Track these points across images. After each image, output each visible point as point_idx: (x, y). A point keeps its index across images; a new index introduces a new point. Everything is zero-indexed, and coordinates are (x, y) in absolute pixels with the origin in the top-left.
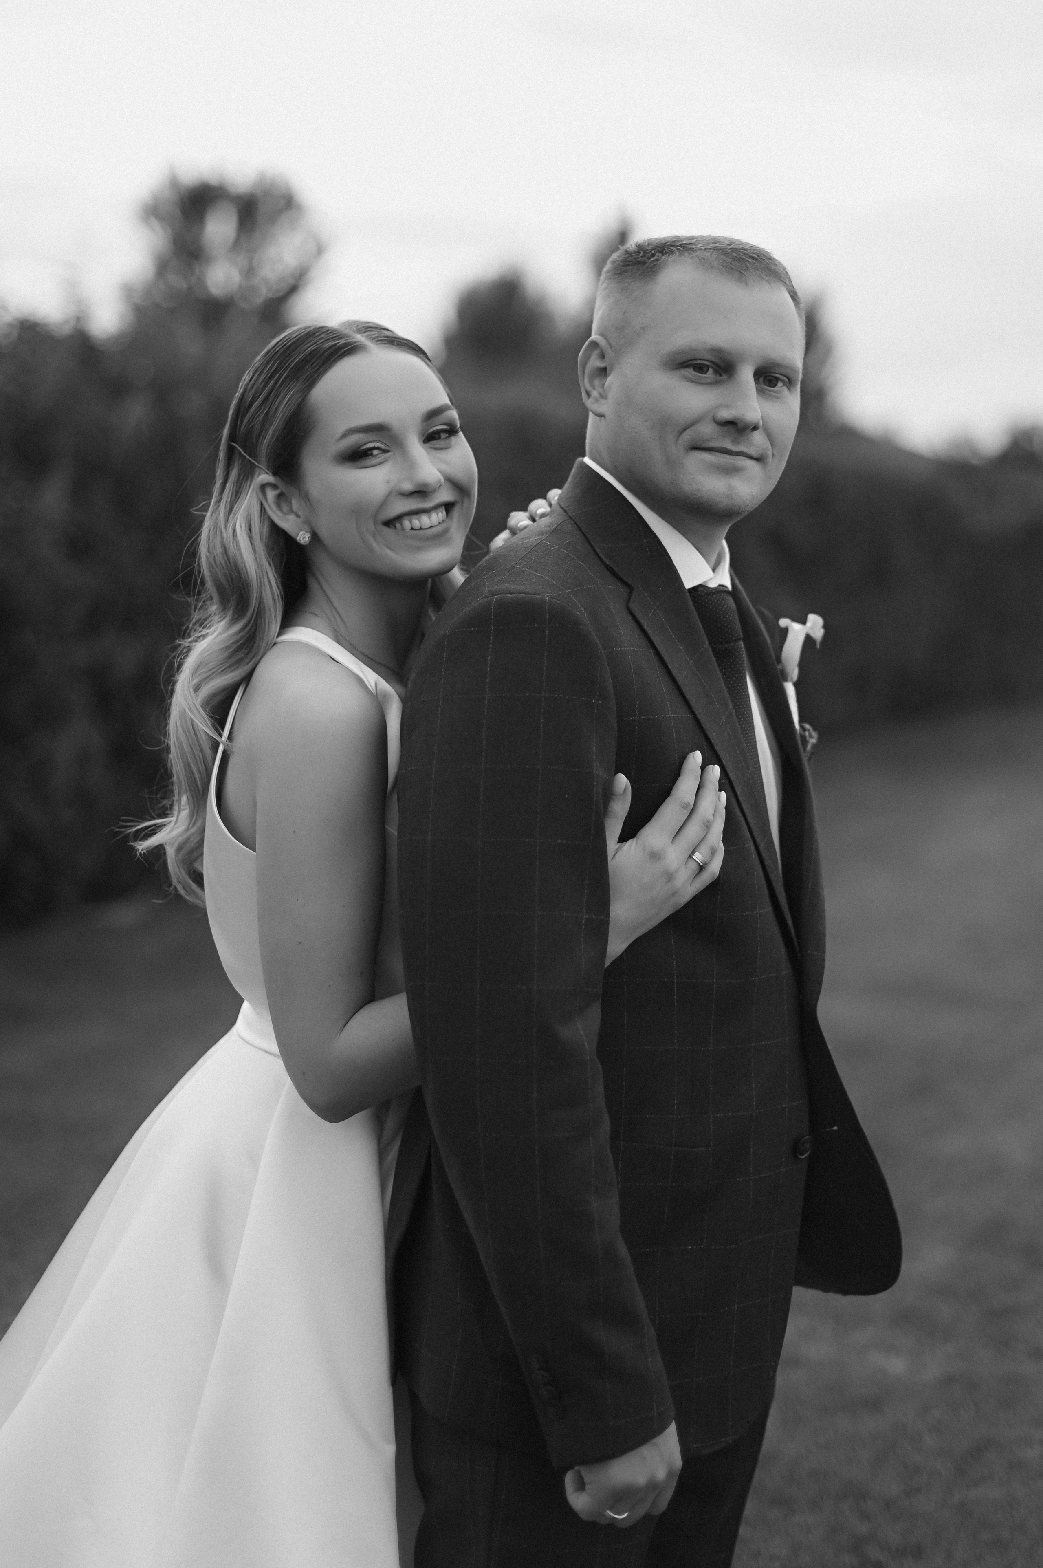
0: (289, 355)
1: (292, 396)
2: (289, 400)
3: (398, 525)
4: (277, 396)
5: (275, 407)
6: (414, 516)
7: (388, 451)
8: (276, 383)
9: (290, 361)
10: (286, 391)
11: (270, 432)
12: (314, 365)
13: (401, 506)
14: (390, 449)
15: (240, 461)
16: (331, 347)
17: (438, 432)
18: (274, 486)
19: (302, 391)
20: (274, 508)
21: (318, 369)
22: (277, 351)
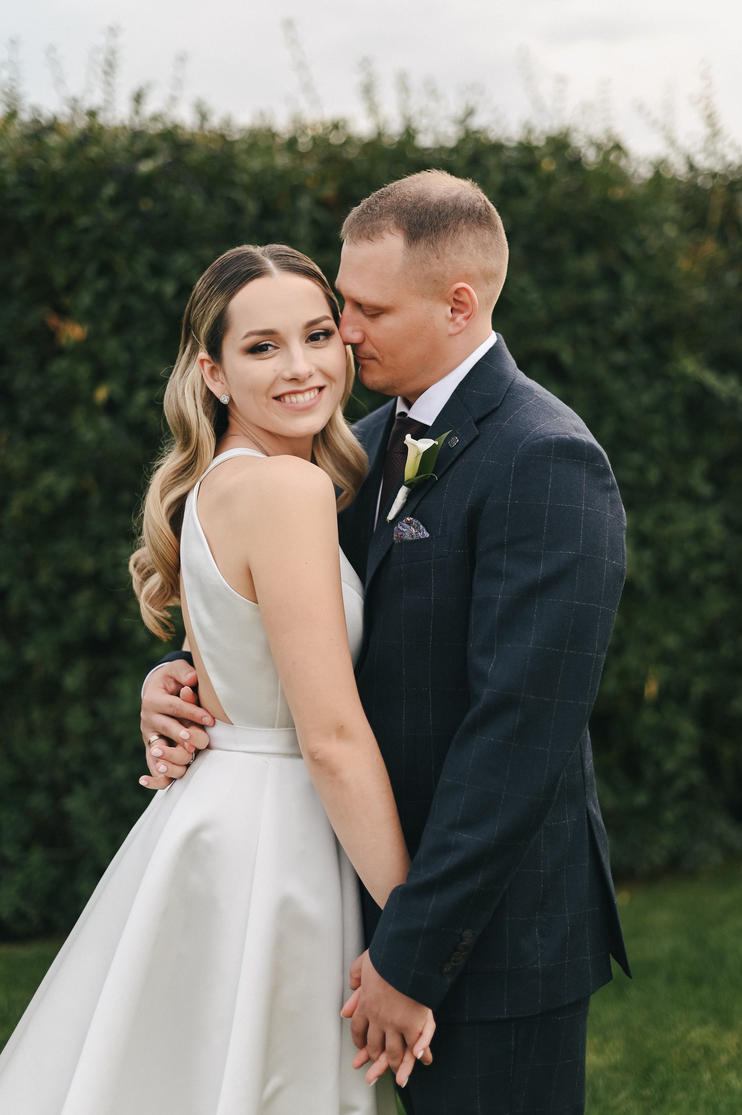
0: (222, 272)
1: (219, 302)
2: (217, 305)
3: (282, 399)
4: (211, 301)
5: (209, 309)
6: (293, 395)
7: (279, 348)
8: (211, 292)
9: (222, 277)
10: (216, 299)
11: (206, 325)
12: (235, 283)
13: (284, 388)
14: (279, 346)
15: (192, 340)
16: (248, 270)
17: (318, 334)
18: (209, 362)
19: (225, 300)
20: (208, 376)
21: (236, 287)
22: (217, 268)
